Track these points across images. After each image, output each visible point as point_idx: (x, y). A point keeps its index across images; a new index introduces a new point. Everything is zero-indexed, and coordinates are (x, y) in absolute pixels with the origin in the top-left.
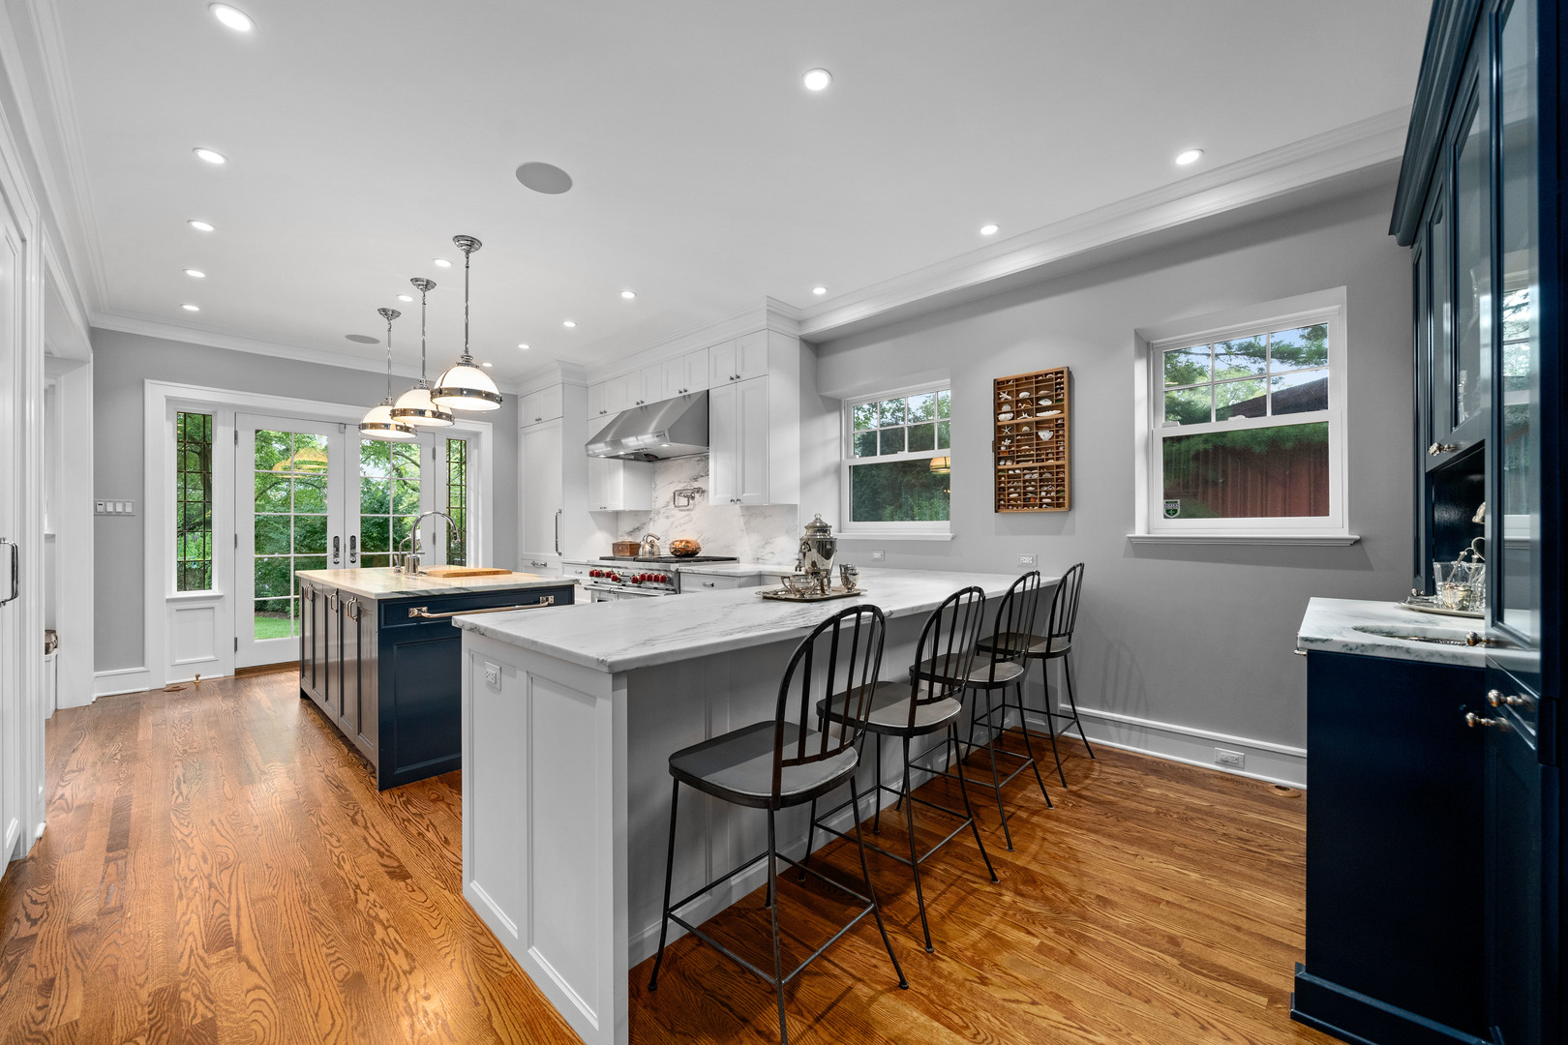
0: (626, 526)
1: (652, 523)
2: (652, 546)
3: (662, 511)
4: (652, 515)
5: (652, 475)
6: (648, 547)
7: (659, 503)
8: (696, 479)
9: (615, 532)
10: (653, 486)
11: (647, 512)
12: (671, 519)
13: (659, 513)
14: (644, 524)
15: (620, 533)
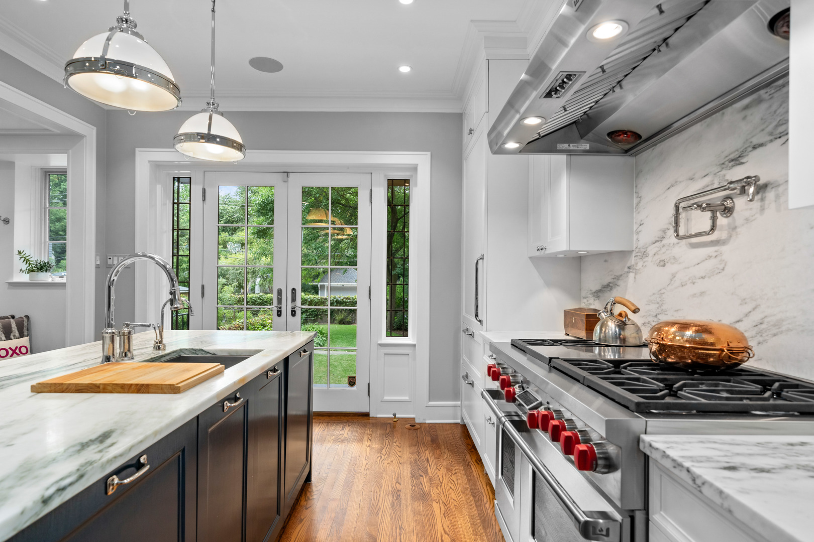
0: (592, 280)
1: (631, 275)
2: (622, 325)
3: (652, 250)
4: (632, 261)
5: (634, 177)
6: (612, 326)
7: (646, 236)
8: (737, 161)
9: (575, 291)
10: (635, 201)
11: (624, 254)
12: (671, 268)
13: (644, 254)
14: (618, 278)
15: (583, 294)
